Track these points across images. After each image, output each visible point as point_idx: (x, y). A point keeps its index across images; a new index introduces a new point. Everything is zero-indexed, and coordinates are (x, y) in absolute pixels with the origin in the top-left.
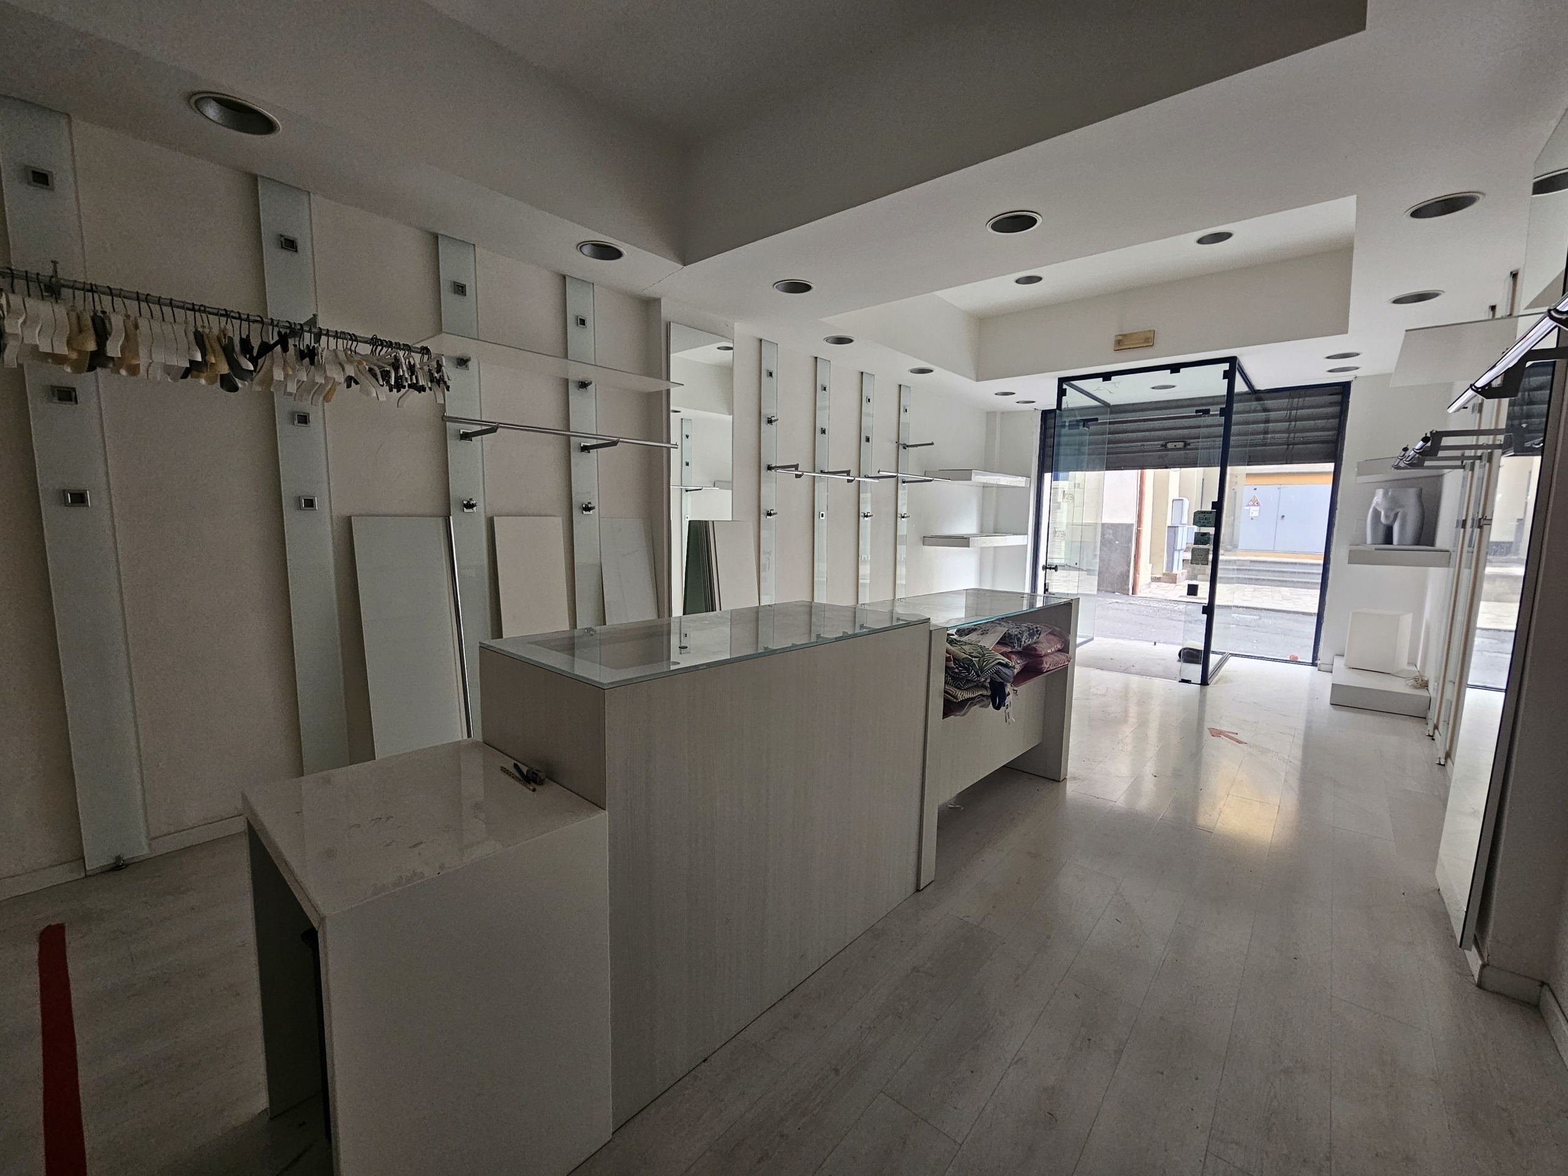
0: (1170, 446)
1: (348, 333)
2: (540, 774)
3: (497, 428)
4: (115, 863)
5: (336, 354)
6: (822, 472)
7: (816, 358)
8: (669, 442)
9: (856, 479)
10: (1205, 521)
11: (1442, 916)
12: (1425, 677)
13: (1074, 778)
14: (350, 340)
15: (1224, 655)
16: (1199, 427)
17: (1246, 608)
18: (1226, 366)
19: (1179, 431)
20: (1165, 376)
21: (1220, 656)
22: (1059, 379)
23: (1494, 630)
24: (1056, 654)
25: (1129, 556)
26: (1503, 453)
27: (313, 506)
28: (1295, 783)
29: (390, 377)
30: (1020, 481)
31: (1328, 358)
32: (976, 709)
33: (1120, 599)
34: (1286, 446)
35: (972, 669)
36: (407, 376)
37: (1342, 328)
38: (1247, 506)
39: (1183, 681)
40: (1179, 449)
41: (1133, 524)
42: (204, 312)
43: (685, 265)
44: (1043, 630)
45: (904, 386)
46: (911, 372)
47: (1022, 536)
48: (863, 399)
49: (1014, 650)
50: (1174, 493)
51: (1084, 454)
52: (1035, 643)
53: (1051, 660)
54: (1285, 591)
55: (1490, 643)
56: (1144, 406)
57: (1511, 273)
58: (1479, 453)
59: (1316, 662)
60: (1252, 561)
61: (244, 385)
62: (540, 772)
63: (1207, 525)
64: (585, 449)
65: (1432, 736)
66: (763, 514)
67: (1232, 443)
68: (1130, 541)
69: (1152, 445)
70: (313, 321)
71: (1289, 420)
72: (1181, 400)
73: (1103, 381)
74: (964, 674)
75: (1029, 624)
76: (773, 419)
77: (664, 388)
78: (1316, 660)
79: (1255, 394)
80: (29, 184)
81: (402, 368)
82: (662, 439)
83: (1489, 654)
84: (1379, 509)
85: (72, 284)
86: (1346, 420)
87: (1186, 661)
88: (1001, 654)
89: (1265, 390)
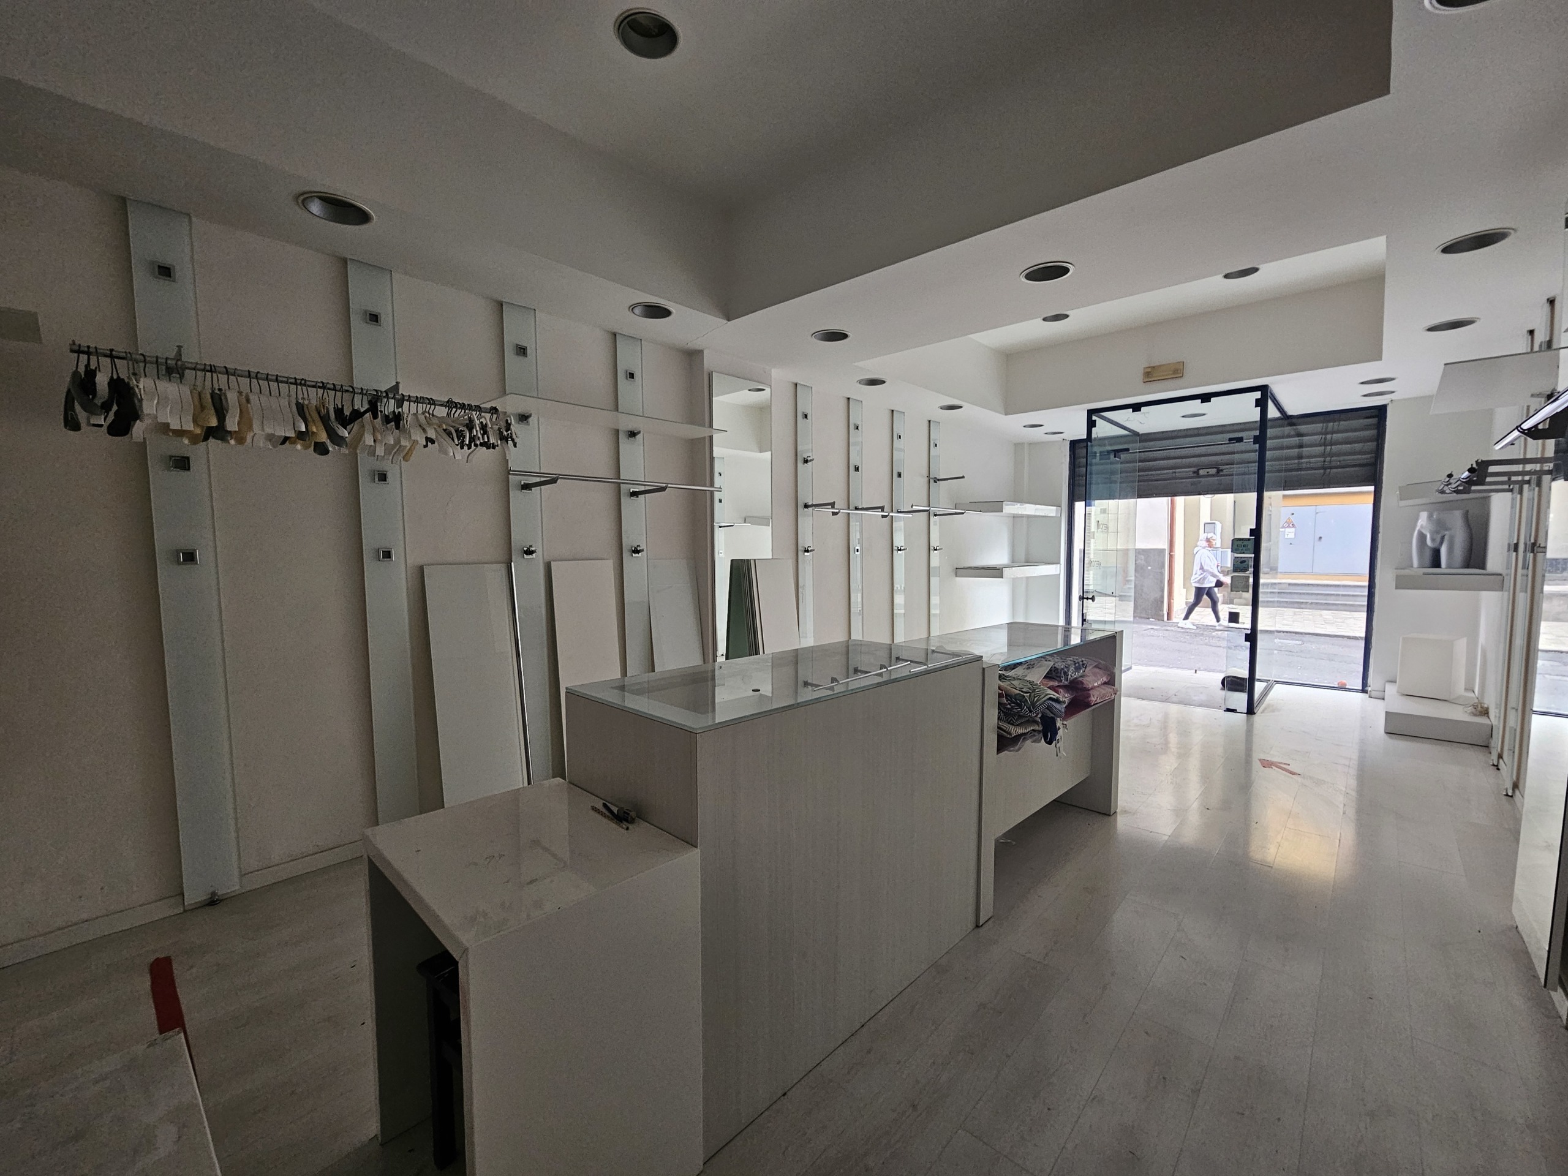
0: (1202, 472)
1: (427, 398)
2: (631, 813)
3: (557, 479)
4: (211, 898)
5: (417, 418)
6: (856, 509)
7: (849, 398)
8: (712, 485)
9: (891, 514)
10: (1244, 548)
11: (1521, 954)
12: (1484, 704)
13: (1125, 812)
14: (428, 404)
15: (1269, 682)
16: (1233, 453)
17: (1287, 632)
18: (1258, 395)
19: (1211, 458)
20: (1196, 406)
21: (1265, 684)
22: (1088, 410)
23: (1555, 651)
24: (1103, 686)
25: (1162, 582)
26: (1554, 480)
27: (390, 557)
28: (1351, 812)
29: (464, 437)
30: (1050, 511)
31: (1362, 383)
32: (1028, 742)
33: (1156, 625)
34: (1322, 471)
35: (1025, 705)
36: (480, 435)
37: (1375, 353)
38: (1282, 528)
39: (1228, 710)
40: (1213, 476)
41: (1165, 549)
42: (305, 385)
43: (729, 321)
44: (1089, 663)
45: (933, 421)
46: (941, 408)
47: (1054, 566)
48: (894, 436)
49: (1062, 684)
50: (1205, 517)
51: (1115, 482)
52: (1081, 677)
53: (1098, 693)
54: (1327, 614)
55: (1552, 666)
56: (1174, 434)
57: (1548, 300)
58: (1527, 478)
59: (1367, 688)
60: (1290, 584)
61: (334, 448)
62: (630, 811)
63: (1245, 552)
64: (634, 494)
65: (1497, 766)
66: (799, 550)
67: (1267, 468)
68: (1163, 566)
69: (1183, 472)
70: (396, 388)
71: (1325, 445)
72: (1212, 427)
73: (1133, 411)
74: (1016, 709)
75: (1074, 657)
76: (809, 459)
77: (707, 435)
78: (1366, 686)
79: (1287, 419)
80: (156, 278)
81: (476, 428)
82: (705, 483)
83: (1552, 677)
84: (1424, 531)
85: (193, 366)
86: (1384, 444)
87: (1231, 689)
88: (1049, 688)
89: (1298, 415)
